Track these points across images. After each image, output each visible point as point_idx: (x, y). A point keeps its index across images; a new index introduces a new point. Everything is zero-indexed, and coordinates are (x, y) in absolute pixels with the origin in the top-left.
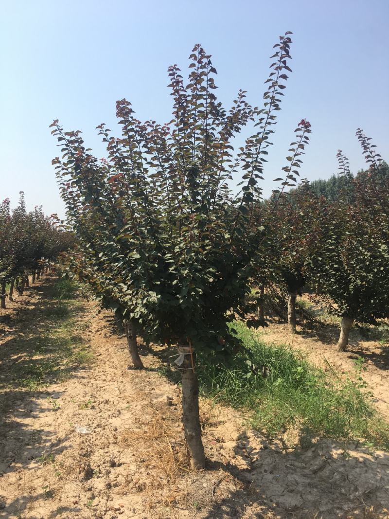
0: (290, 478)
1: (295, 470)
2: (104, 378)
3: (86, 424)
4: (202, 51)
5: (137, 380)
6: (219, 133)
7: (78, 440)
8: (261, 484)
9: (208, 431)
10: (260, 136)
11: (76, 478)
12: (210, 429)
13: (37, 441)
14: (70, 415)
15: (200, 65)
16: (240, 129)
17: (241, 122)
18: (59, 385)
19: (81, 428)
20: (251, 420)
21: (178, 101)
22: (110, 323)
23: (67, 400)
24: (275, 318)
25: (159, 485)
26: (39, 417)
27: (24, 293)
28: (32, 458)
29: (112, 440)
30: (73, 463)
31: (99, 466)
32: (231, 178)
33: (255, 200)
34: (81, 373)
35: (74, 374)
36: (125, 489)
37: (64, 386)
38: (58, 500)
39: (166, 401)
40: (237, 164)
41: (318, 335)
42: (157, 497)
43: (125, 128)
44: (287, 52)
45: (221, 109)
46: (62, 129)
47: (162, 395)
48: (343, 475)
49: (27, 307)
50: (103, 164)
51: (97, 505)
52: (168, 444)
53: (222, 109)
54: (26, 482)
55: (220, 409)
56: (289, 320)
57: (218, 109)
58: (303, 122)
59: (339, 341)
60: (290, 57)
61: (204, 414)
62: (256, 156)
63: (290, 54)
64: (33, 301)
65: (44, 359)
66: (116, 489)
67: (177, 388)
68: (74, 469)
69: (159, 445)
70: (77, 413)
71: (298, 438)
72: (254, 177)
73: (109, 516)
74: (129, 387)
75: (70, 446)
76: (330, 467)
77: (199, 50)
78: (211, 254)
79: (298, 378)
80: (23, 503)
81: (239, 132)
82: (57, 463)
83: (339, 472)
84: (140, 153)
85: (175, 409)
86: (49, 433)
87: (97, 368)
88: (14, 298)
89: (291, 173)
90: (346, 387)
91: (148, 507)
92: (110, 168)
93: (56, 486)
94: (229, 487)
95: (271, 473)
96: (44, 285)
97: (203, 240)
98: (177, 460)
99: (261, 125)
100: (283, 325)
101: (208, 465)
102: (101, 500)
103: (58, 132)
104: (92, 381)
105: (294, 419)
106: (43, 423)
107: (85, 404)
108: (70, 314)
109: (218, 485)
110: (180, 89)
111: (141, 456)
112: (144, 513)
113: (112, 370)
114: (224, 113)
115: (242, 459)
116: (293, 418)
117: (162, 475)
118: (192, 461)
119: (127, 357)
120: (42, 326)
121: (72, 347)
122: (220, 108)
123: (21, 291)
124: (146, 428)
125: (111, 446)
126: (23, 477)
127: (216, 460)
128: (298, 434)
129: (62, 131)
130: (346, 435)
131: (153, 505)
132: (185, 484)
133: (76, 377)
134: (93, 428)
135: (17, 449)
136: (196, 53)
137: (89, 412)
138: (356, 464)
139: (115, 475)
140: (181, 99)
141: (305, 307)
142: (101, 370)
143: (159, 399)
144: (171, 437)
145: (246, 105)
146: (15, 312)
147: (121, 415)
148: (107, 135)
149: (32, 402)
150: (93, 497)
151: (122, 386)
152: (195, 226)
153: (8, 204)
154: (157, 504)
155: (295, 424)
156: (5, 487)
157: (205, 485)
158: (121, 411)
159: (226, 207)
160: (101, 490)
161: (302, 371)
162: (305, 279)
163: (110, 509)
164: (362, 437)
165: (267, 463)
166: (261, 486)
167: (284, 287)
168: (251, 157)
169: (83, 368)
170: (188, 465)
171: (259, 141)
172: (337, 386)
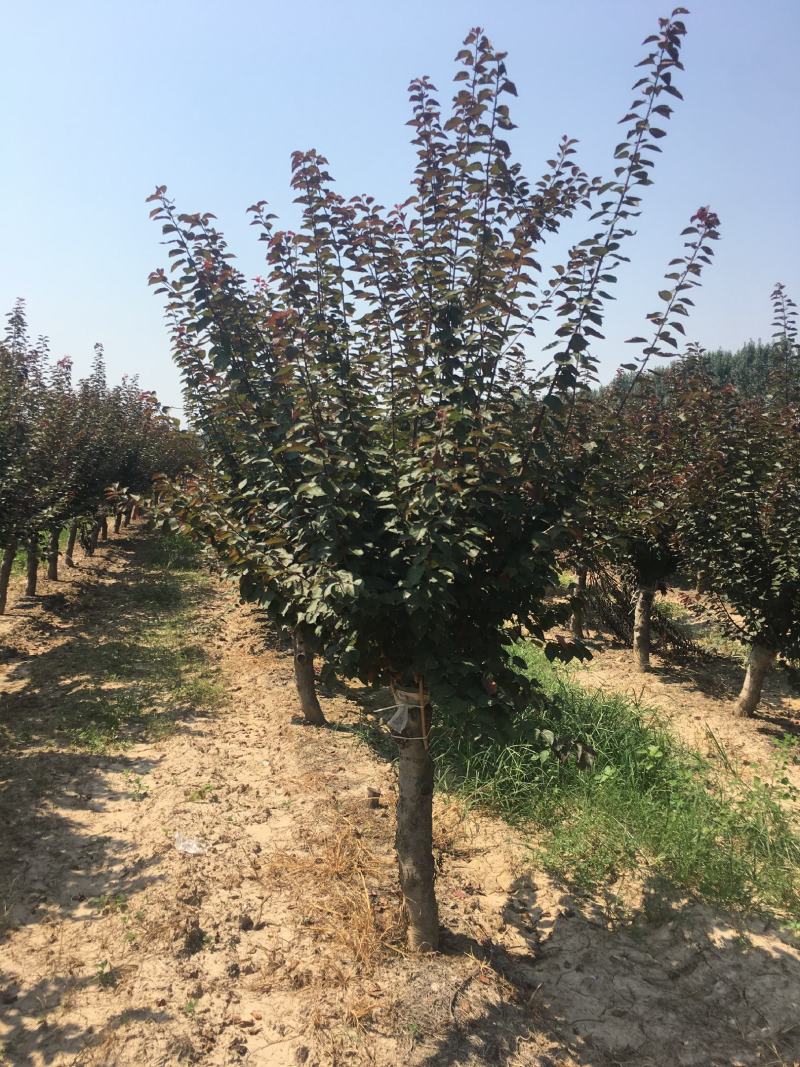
0: (619, 984)
1: (631, 968)
2: (242, 737)
3: (198, 833)
4: (485, 43)
5: (308, 748)
6: (512, 230)
7: (177, 868)
8: (556, 994)
9: (450, 868)
10: (602, 242)
11: (168, 949)
12: (454, 863)
13: (96, 861)
14: (167, 813)
15: (479, 76)
16: (558, 224)
17: (560, 209)
18: (150, 746)
19: (187, 842)
20: (543, 850)
21: (426, 157)
22: (263, 624)
23: (163, 780)
24: (605, 635)
25: (339, 977)
26: (105, 811)
27: (97, 552)
28: (81, 899)
29: (248, 871)
30: (163, 916)
31: (216, 926)
32: (531, 332)
33: (580, 385)
34: (198, 724)
35: (182, 724)
36: (268, 981)
37: (160, 750)
38: (126, 992)
39: (366, 797)
40: (548, 301)
41: (698, 678)
42: (331, 1005)
43: (310, 211)
44: (674, 54)
45: (518, 179)
46: (173, 208)
47: (358, 783)
48: (734, 988)
49: (101, 581)
50: (258, 289)
51: (206, 1011)
52: (362, 889)
53: (522, 178)
54: (66, 948)
55: (478, 821)
56: (635, 642)
57: (514, 178)
58: (702, 214)
59: (741, 695)
60: (680, 66)
61: (444, 831)
62: (589, 286)
63: (680, 60)
64: (113, 568)
65: (125, 689)
66: (249, 979)
67: (390, 771)
68: (163, 930)
69: (344, 890)
70: (181, 808)
71: (640, 897)
72: (583, 332)
73: (228, 1037)
74: (291, 761)
75: (162, 877)
76: (708, 968)
77: (479, 40)
78: (477, 495)
79: (648, 768)
80: (55, 992)
81: (555, 231)
82: (130, 912)
83: (725, 981)
84: (339, 270)
85: (384, 816)
86: (122, 845)
87: (229, 716)
88: (75, 560)
89: (667, 328)
90: (751, 795)
91: (312, 1025)
92: (272, 299)
93: (125, 961)
94: (487, 993)
95: (579, 969)
96: (137, 538)
97: (462, 465)
98: (379, 928)
99: (606, 217)
100: (622, 652)
101: (444, 943)
102: (215, 1000)
103: (164, 213)
104: (218, 743)
105: (634, 857)
106: (111, 823)
107: (199, 789)
108: (184, 601)
109: (462, 990)
110: (433, 132)
111: (306, 912)
112: (302, 1038)
113: (259, 723)
114: (525, 188)
115: (519, 933)
116: (632, 855)
117: (348, 956)
118: (411, 933)
119: (293, 697)
120: (127, 622)
121: (183, 668)
122: (517, 176)
123: (89, 547)
124: (319, 852)
125: (246, 885)
126: (59, 938)
127: (464, 933)
128: (641, 890)
129: (173, 212)
130: (745, 900)
131: (323, 1021)
132: (393, 981)
133: (187, 730)
134: (211, 843)
135: (52, 876)
136: (472, 48)
137: (207, 808)
138: (765, 967)
139: (250, 948)
140: (434, 153)
141: (671, 615)
142: (237, 720)
143: (351, 791)
144: (372, 875)
145: (575, 171)
146: (75, 590)
147: (270, 820)
148: (269, 227)
149: (91, 777)
150: (199, 993)
151: (277, 757)
152: (447, 433)
153: (69, 367)
154: (332, 1020)
155: (636, 867)
156: (20, 956)
157: (435, 987)
158: (273, 812)
159: (517, 396)
160: (217, 979)
161: (660, 755)
162: (677, 559)
163: (231, 1023)
164: (781, 906)
165: (571, 948)
166: (555, 998)
167: (629, 572)
168: (577, 289)
169: (203, 714)
170: (403, 940)
171: (600, 254)
172: (732, 791)
